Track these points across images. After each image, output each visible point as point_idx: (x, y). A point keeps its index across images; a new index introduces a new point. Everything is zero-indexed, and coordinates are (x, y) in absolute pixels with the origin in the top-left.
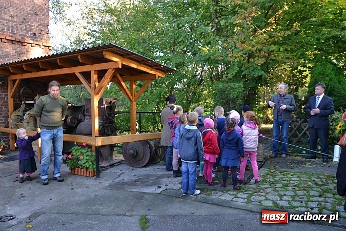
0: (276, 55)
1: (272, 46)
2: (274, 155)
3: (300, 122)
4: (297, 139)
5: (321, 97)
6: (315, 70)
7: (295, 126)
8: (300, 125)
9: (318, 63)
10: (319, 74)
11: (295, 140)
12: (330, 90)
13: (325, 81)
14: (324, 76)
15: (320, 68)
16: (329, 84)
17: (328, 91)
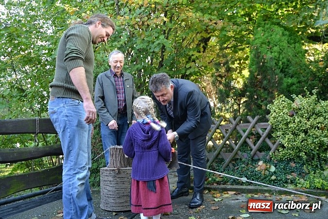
3: (234, 123)
8: (235, 128)
12: (283, 67)
13: (273, 54)
14: (270, 46)
15: (262, 34)
16: (279, 57)
17: (279, 68)
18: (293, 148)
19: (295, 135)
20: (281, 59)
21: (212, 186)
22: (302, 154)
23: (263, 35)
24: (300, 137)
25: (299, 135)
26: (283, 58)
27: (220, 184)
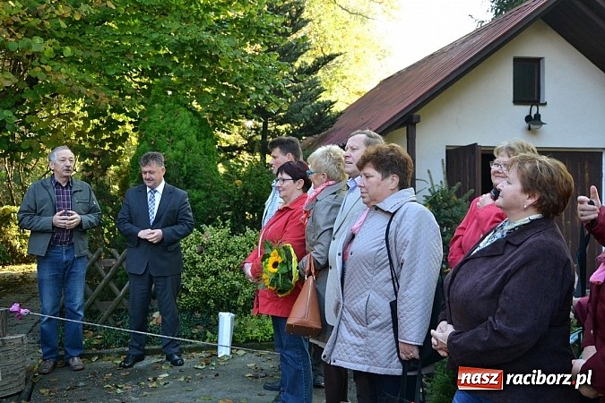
0: (48, 68)
1: (38, 40)
2: (50, 364)
3: (119, 258)
4: (111, 305)
5: (160, 188)
6: (150, 121)
7: (107, 270)
8: (121, 265)
9: (156, 105)
10: (160, 131)
11: (106, 308)
12: (187, 174)
13: (175, 151)
14: (172, 138)
15: (161, 117)
16: (183, 158)
17: (183, 175)
18: (199, 294)
19: (203, 277)
20: (186, 160)
21: (90, 352)
22: (211, 302)
23: (162, 119)
24: (209, 280)
25: (208, 278)
26: (189, 160)
27: (100, 349)
